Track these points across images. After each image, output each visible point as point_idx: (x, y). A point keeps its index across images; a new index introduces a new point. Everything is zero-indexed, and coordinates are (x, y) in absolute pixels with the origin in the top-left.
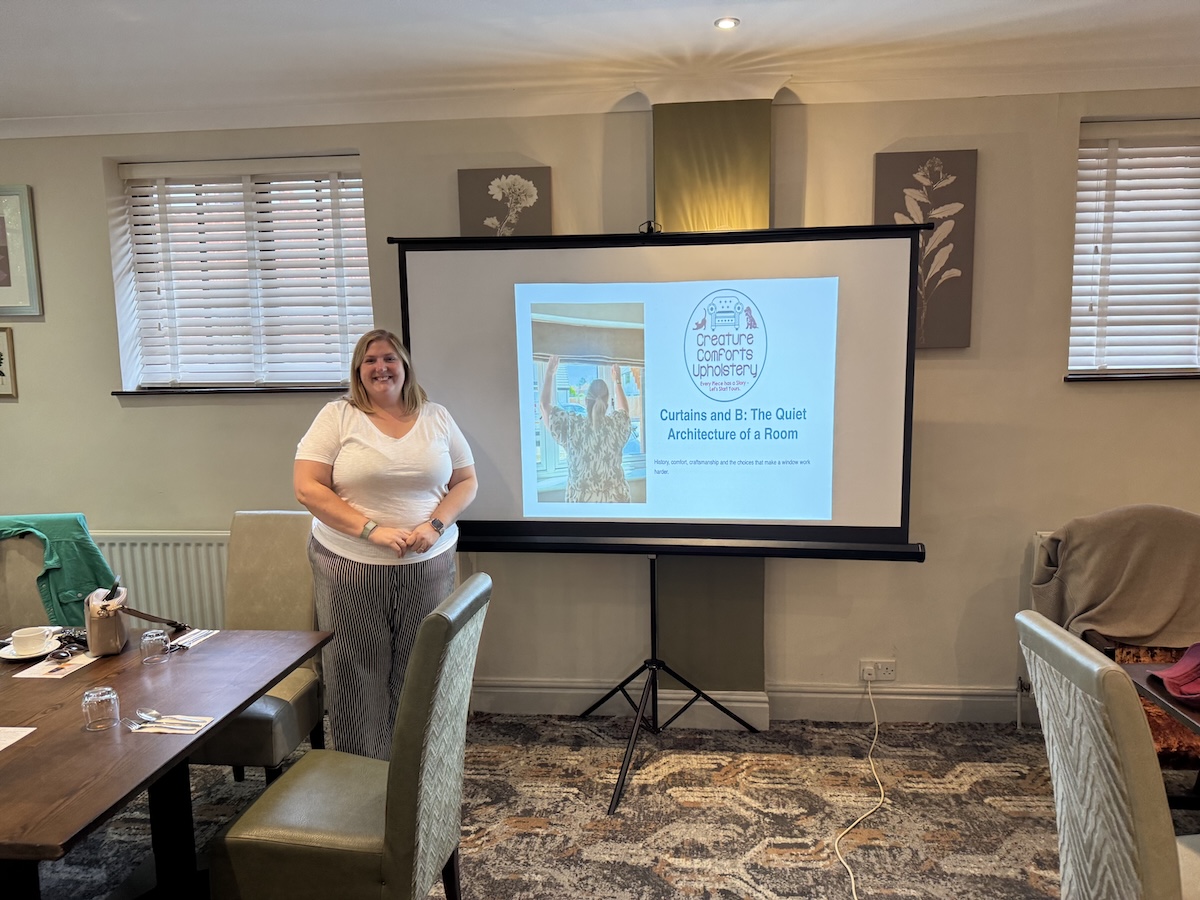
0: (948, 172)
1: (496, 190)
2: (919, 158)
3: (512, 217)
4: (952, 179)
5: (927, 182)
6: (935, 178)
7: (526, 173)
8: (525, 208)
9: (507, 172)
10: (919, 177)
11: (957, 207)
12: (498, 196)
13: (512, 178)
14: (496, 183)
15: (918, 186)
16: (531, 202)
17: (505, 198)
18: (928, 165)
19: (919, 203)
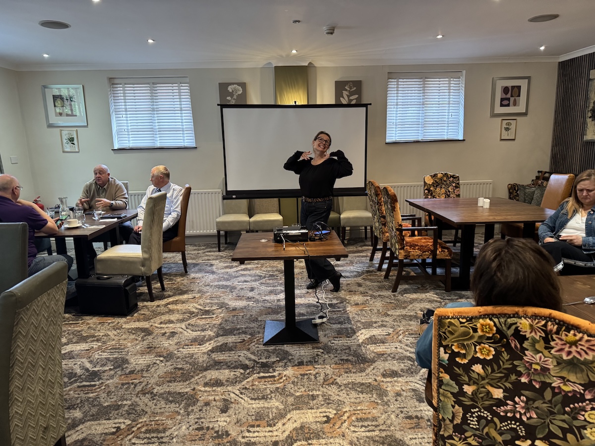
0: (354, 86)
1: (230, 89)
2: (346, 83)
3: (235, 97)
4: (355, 88)
5: (349, 89)
6: (351, 88)
7: (239, 84)
8: (238, 94)
9: (233, 84)
10: (346, 88)
11: (357, 96)
12: (231, 91)
13: (234, 85)
14: (230, 87)
15: (346, 90)
16: (240, 92)
17: (233, 91)
18: (349, 84)
19: (347, 95)
